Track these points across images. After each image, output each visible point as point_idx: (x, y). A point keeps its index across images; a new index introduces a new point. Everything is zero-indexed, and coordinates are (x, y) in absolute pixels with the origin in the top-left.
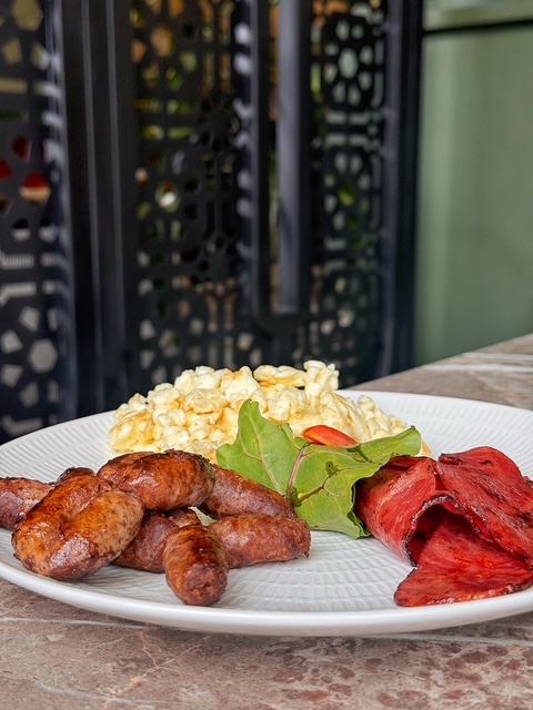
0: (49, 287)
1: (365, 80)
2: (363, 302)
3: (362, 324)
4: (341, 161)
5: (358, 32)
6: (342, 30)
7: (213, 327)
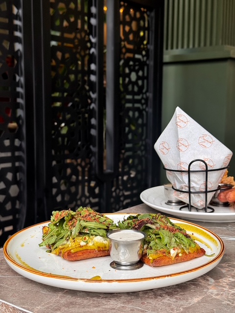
0: (17, 164)
2: (139, 168)
3: (139, 176)
4: (131, 113)
7: (80, 178)
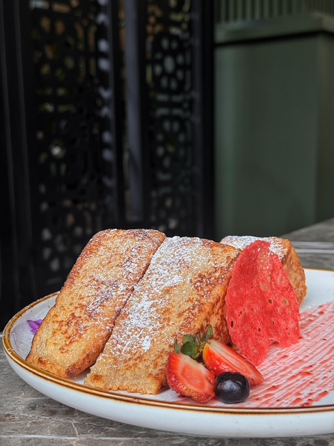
1: (180, 74)
2: (183, 213)
4: (167, 125)
5: (175, 45)
6: (165, 43)
7: (89, 231)
